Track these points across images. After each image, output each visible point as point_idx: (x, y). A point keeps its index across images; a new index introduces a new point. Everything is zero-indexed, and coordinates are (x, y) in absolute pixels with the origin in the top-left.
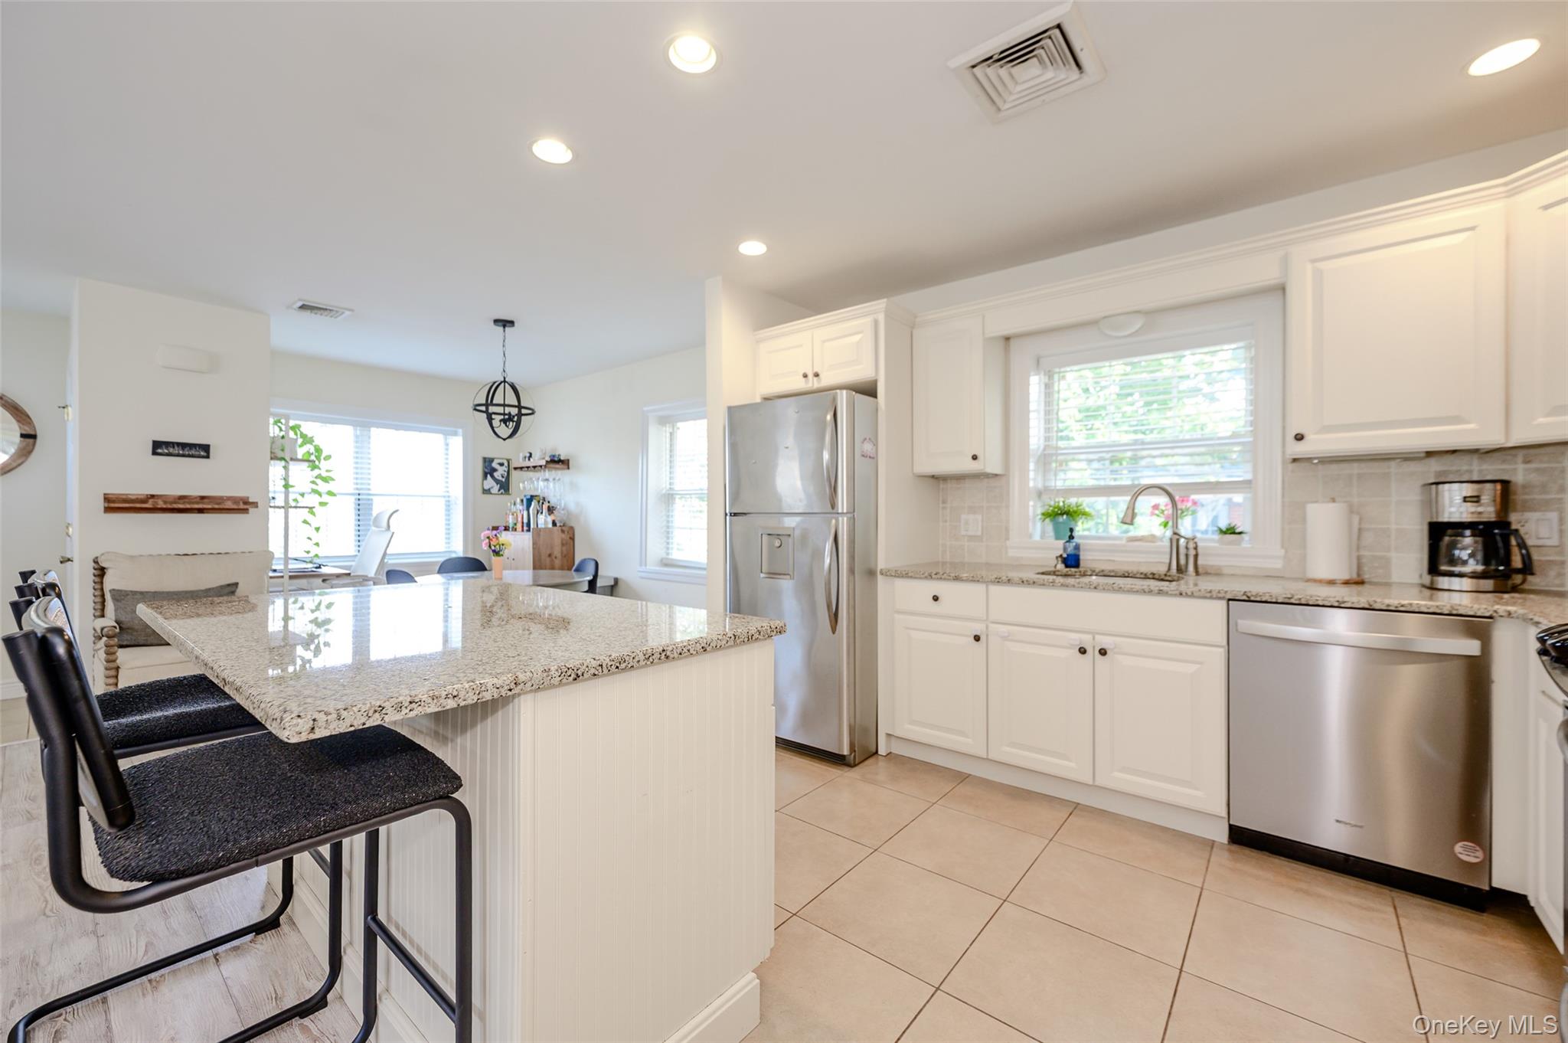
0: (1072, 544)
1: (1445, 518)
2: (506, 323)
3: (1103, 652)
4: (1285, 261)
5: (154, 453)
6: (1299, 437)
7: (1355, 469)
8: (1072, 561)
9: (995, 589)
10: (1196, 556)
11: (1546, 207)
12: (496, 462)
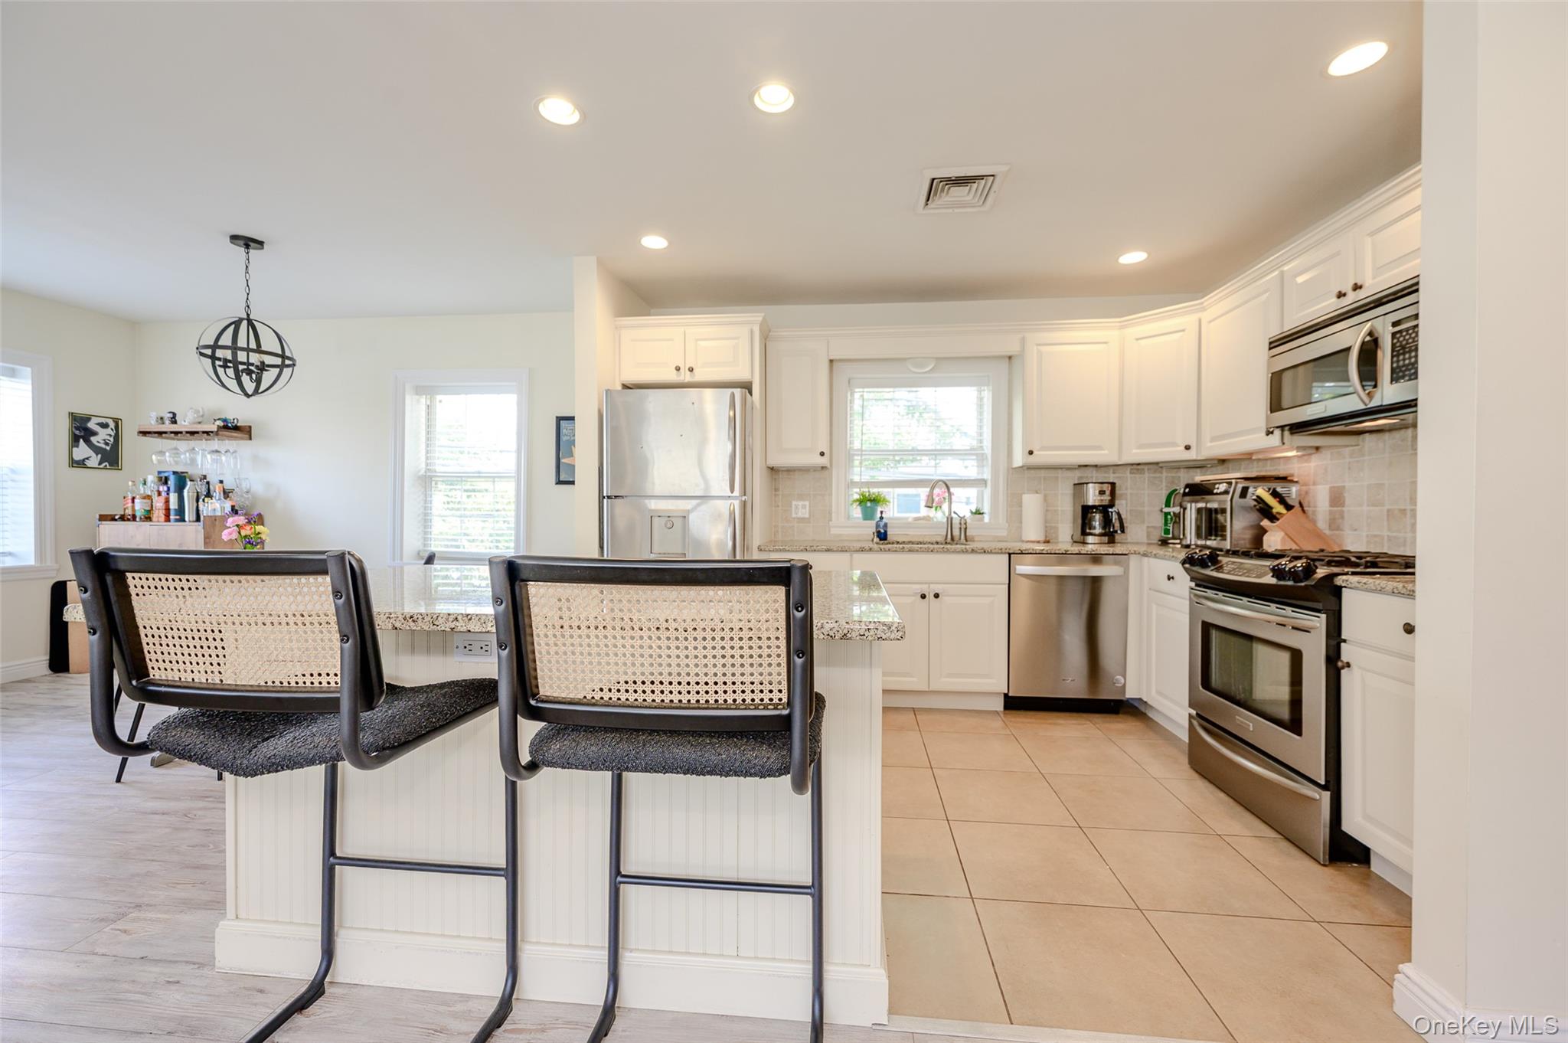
0: (882, 524)
1: (1091, 503)
2: (249, 243)
3: (937, 596)
4: (1023, 340)
6: (1031, 453)
7: (1043, 473)
8: (882, 536)
9: (856, 556)
10: (966, 529)
11: (1137, 339)
12: (94, 420)
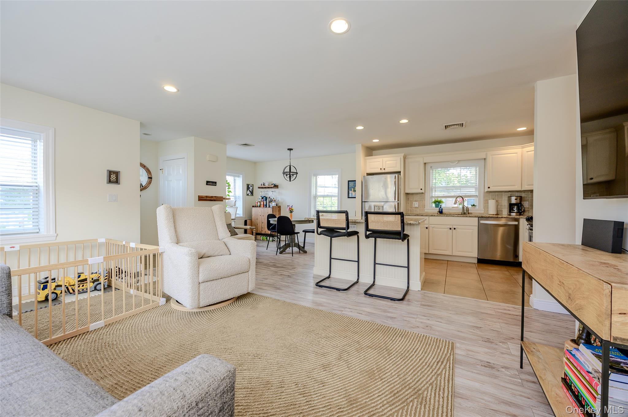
0: (441, 209)
1: (512, 203)
2: (290, 149)
3: (455, 229)
4: (486, 154)
5: (207, 184)
6: (489, 188)
7: (497, 193)
8: (441, 212)
9: (430, 217)
10: (468, 211)
11: (527, 152)
12: (250, 185)
